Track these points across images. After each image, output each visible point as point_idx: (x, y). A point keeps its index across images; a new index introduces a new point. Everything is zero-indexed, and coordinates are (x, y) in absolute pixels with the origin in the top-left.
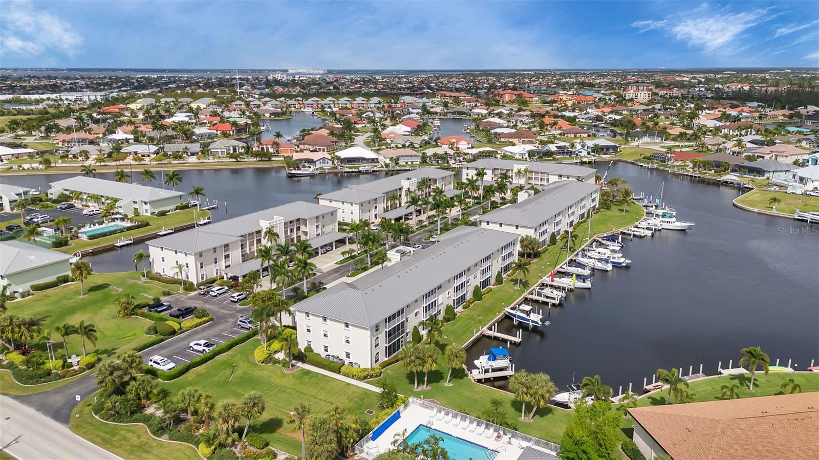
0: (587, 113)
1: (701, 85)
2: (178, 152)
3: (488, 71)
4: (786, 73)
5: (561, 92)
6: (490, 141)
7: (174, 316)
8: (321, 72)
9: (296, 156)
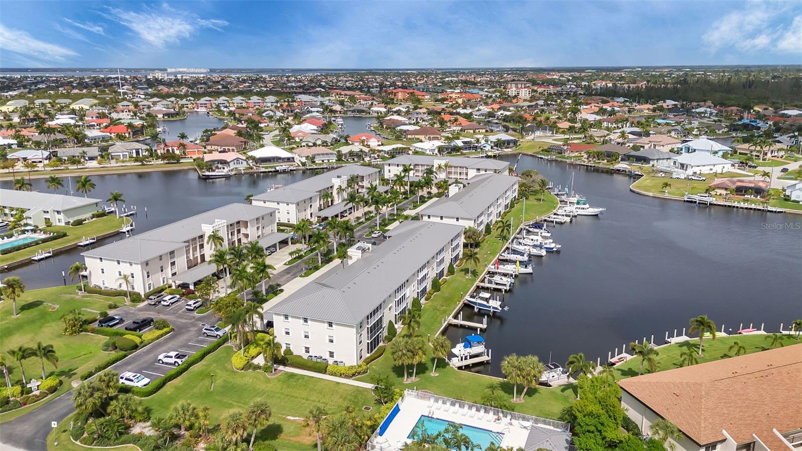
0: (479, 110)
1: (570, 83)
2: (74, 156)
3: (372, 70)
4: (637, 71)
5: (448, 91)
6: (398, 138)
7: (131, 330)
8: (205, 71)
9: (208, 158)
